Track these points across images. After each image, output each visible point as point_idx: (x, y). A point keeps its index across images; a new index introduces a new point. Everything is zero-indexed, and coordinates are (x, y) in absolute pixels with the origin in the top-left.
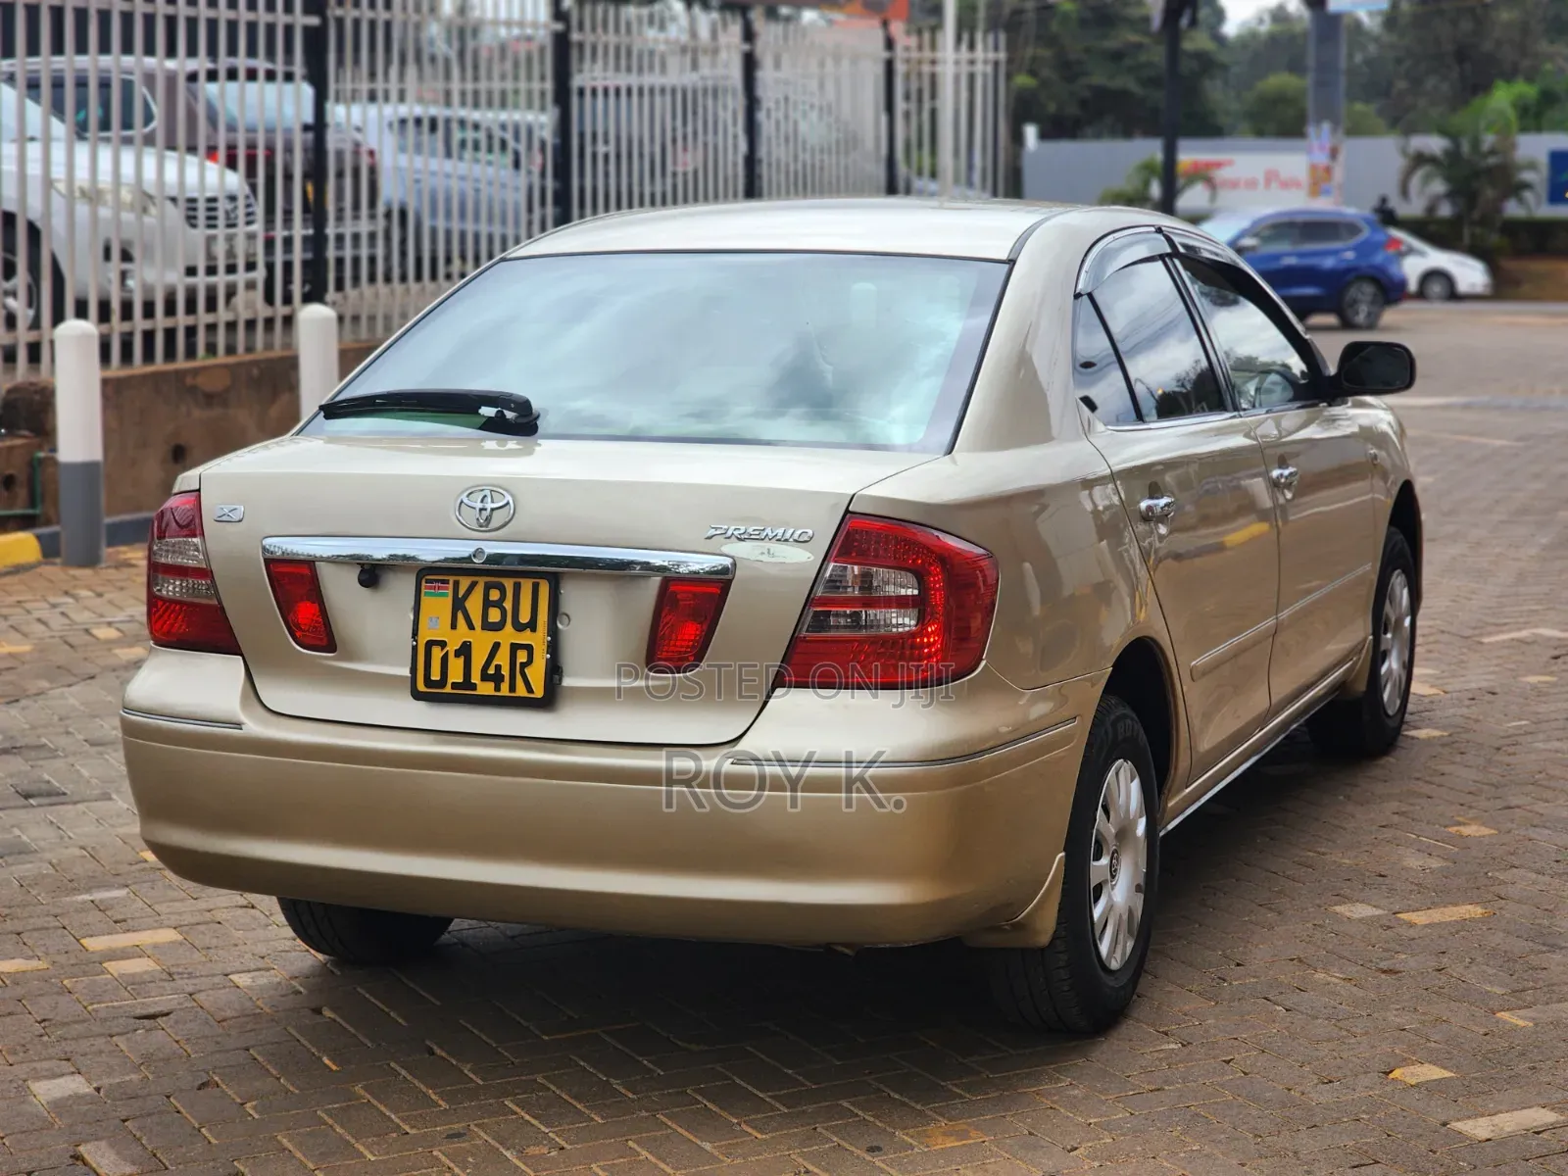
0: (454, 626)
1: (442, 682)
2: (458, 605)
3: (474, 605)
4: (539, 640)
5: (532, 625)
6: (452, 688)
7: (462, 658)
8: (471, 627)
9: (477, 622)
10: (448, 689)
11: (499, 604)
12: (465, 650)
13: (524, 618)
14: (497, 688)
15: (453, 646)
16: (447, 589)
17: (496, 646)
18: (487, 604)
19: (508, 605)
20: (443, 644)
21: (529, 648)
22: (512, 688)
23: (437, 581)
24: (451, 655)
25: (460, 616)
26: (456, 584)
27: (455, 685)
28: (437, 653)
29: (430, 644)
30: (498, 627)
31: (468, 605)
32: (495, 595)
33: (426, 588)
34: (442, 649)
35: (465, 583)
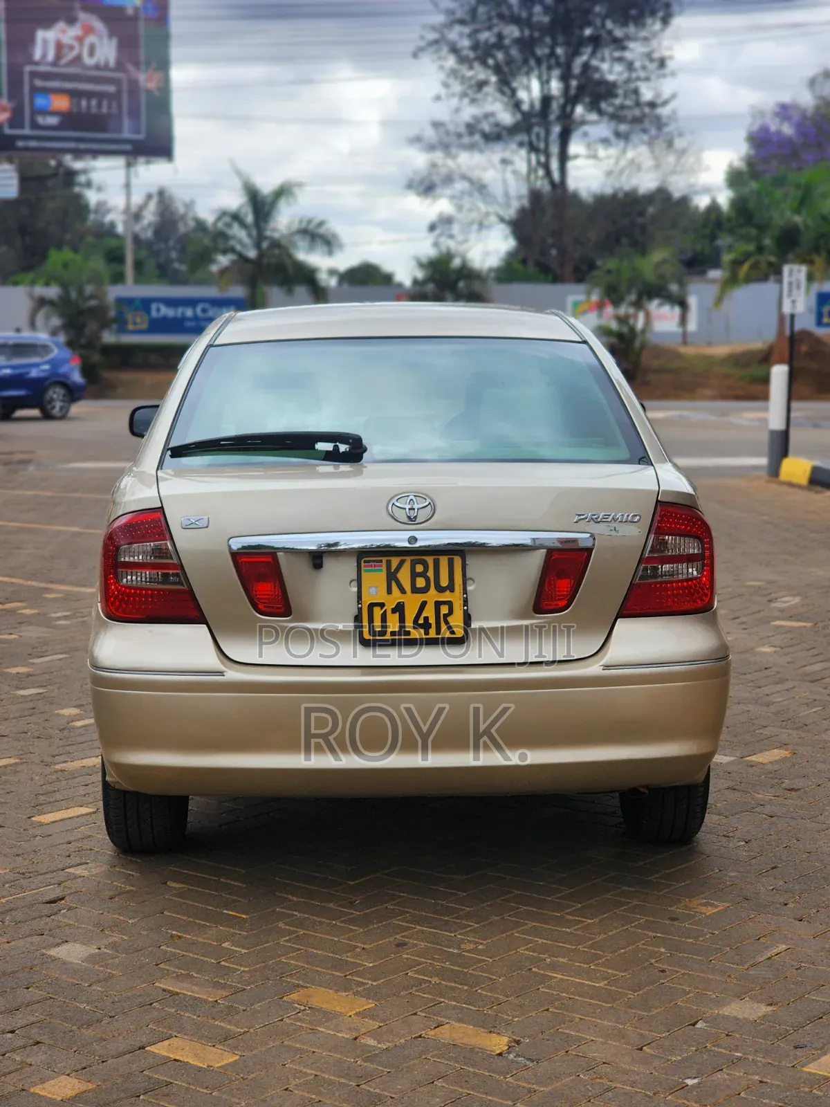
0: (389, 591)
1: (383, 633)
2: (392, 577)
3: (404, 576)
4: (456, 598)
5: (451, 588)
6: (391, 635)
7: (398, 614)
8: (403, 591)
9: (407, 587)
10: (388, 637)
11: (423, 574)
12: (399, 609)
13: (444, 582)
14: (427, 633)
15: (389, 607)
16: (381, 566)
17: (424, 604)
18: (414, 575)
19: (431, 574)
20: (382, 605)
21: (450, 604)
22: (438, 632)
23: (373, 561)
24: (389, 612)
25: (394, 585)
26: (389, 563)
27: (393, 633)
28: (378, 612)
29: (371, 606)
30: (425, 590)
31: (400, 576)
32: (419, 568)
33: (365, 566)
34: (382, 609)
35: (395, 561)
